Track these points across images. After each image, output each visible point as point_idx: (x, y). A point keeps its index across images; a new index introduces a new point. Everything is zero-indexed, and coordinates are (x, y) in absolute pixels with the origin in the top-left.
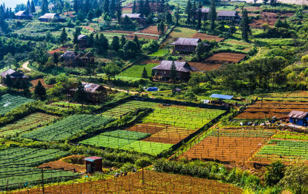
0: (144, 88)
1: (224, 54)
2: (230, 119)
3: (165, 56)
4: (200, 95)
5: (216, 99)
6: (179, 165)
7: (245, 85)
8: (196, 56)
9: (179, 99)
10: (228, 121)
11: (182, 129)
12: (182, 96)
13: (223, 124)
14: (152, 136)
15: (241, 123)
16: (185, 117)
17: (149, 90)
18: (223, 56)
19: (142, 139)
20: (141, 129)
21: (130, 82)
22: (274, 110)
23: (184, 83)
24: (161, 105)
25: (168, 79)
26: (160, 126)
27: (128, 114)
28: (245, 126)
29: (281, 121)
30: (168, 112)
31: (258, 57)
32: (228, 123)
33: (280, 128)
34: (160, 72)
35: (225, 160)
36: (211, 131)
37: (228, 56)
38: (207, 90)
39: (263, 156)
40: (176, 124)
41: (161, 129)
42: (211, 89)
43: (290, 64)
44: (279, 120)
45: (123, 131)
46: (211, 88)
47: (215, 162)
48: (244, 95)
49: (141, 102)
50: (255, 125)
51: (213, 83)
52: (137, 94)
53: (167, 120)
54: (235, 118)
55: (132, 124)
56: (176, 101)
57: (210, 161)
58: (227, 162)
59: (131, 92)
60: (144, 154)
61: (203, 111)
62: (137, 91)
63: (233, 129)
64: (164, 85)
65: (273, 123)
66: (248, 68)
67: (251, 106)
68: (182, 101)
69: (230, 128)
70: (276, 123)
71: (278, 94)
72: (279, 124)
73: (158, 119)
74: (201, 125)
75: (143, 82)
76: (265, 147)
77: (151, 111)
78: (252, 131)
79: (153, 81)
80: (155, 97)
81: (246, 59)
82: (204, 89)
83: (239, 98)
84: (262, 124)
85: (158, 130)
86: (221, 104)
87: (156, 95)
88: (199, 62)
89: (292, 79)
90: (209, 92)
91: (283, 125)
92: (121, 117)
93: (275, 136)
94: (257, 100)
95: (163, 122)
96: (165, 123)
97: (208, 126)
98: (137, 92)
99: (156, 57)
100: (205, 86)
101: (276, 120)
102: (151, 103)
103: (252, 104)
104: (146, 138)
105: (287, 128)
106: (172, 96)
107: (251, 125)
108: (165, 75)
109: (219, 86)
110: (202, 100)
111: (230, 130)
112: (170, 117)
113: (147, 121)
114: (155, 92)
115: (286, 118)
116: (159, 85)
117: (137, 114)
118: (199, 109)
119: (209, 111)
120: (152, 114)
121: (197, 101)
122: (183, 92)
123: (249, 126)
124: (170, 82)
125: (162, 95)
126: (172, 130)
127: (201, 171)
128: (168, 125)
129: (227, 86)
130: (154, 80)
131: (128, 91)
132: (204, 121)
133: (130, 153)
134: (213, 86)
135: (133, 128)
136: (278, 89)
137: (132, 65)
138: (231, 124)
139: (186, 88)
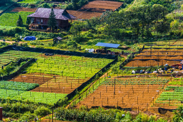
0: (21, 37)
1: (100, 2)
2: (121, 67)
3: (37, 3)
4: (83, 44)
5: (101, 48)
6: (82, 113)
7: (127, 33)
8: (71, 4)
9: (62, 48)
10: (119, 69)
11: (71, 78)
12: (64, 45)
13: (114, 73)
14: (41, 86)
15: (133, 71)
16: (72, 67)
17: (26, 40)
18: (100, 4)
19: (31, 89)
20: (27, 80)
21: (4, 31)
22: (165, 58)
23: (63, 32)
24: (43, 54)
25: (45, 27)
26: (47, 76)
27: (10, 64)
28: (137, 74)
29: (173, 68)
30: (52, 62)
31: (135, 5)
32: (119, 72)
33: (174, 75)
34: (36, 20)
35: (127, 107)
36: (104, 80)
37: (104, 4)
38: (89, 39)
39: (164, 102)
40: (64, 74)
41: (48, 80)
42: (93, 38)
43: (170, 12)
44: (171, 67)
45: (8, 82)
46: (92, 36)
47: (117, 110)
48: (129, 44)
49: (21, 52)
50: (148, 73)
51: (95, 32)
52: (15, 43)
53: (53, 69)
54: (125, 67)
55: (16, 75)
56: (59, 50)
57: (111, 108)
58: (129, 109)
59: (8, 42)
60: (40, 104)
61: (89, 60)
62: (13, 40)
63: (126, 77)
64: (43, 34)
65: (166, 70)
66: (132, 15)
67: (139, 55)
68: (65, 50)
69: (123, 77)
70: (169, 70)
71: (164, 43)
72: (172, 71)
73: (43, 69)
74: (91, 75)
75: (19, 31)
76: (163, 93)
77: (34, 61)
78: (146, 78)
79: (30, 30)
80: (36, 47)
81: (123, 7)
82: (86, 38)
83: (124, 47)
84: (155, 72)
85: (45, 80)
86: (107, 53)
87: (35, 44)
88: (75, 10)
89: (176, 27)
90: (91, 41)
91: (177, 72)
92: (3, 68)
93: (170, 83)
94: (143, 48)
95: (49, 72)
96: (52, 73)
97: (99, 75)
98: (14, 42)
99: (27, 5)
100: (86, 35)
101: (168, 67)
102: (32, 53)
103: (139, 52)
104: (34, 88)
105: (181, 75)
106: (53, 45)
107: (143, 73)
108: (42, 23)
109: (100, 35)
110: (86, 49)
111: (123, 78)
112: (55, 67)
113: (31, 71)
114: (33, 42)
115: (178, 65)
116: (37, 34)
117: (19, 64)
118: (84, 58)
119: (95, 60)
120: (35, 64)
121: (80, 50)
122: (64, 41)
123: (142, 74)
124: (49, 31)
125: (42, 44)
126: (60, 80)
127: (106, 118)
128: (55, 75)
129: (109, 35)
130: (30, 28)
131: (4, 40)
132: (92, 70)
133: (24, 103)
134: (95, 35)
135: (17, 78)
136: (161, 37)
137: (2, 13)
138: (122, 73)
139: (66, 36)
